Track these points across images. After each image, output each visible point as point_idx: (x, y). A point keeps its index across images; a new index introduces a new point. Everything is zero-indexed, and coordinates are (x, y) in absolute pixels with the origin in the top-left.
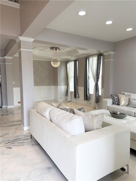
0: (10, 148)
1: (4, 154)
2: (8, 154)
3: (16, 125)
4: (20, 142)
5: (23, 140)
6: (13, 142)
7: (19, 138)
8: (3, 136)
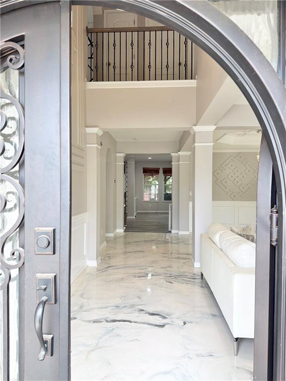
0: (171, 283)
1: (162, 287)
2: (166, 288)
3: (186, 259)
4: (185, 279)
5: (189, 278)
6: (176, 277)
7: (185, 274)
8: (165, 268)
